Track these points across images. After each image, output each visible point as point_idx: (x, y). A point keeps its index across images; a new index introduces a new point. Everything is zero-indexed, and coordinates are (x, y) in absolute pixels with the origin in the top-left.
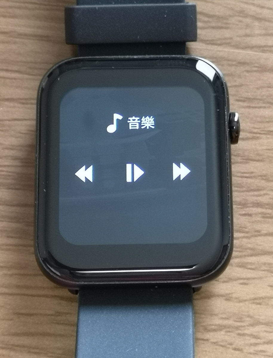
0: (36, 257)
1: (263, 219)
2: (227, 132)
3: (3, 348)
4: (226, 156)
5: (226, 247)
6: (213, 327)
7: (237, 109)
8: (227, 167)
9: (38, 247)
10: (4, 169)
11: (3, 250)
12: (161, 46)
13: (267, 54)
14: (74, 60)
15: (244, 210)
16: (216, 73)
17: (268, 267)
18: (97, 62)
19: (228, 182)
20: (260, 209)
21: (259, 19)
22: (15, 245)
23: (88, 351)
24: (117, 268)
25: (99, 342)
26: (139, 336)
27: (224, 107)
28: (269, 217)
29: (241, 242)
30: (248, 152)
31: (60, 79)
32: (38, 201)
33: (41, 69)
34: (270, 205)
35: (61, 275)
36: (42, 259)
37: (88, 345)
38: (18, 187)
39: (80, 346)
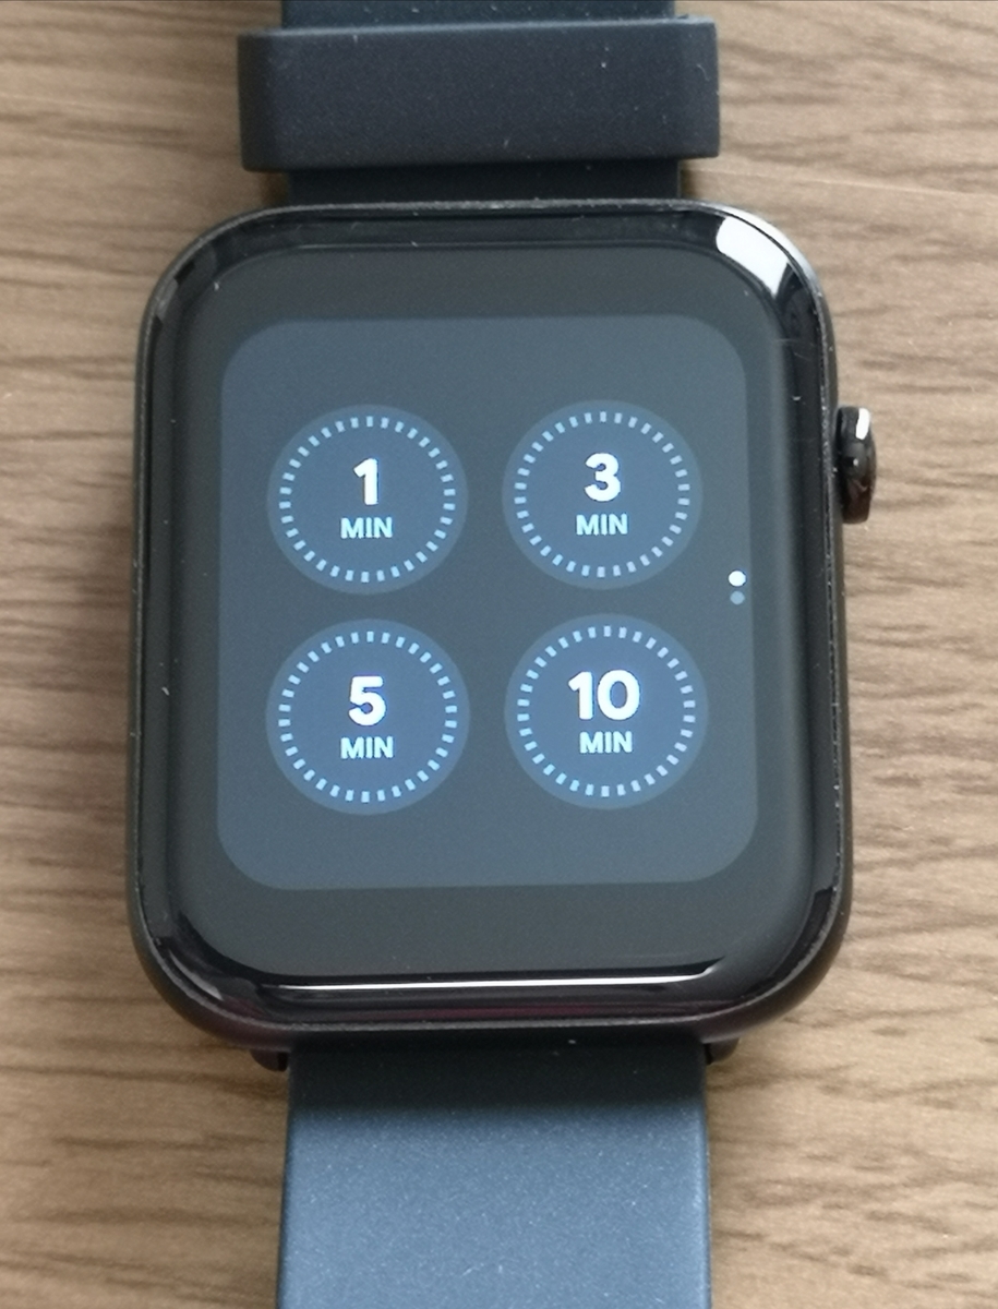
0: (134, 936)
1: (959, 797)
2: (831, 477)
3: (15, 1267)
4: (824, 566)
5: (825, 896)
6: (779, 1190)
7: (865, 394)
8: (828, 606)
9: (142, 898)
10: (19, 615)
11: (13, 908)
14: (273, 216)
15: (892, 765)
16: (791, 264)
17: (980, 971)
18: (356, 224)
19: (833, 658)
20: (951, 759)
21: (947, 69)
22: (59, 893)
23: (323, 1273)
25: (365, 1241)
26: (508, 1221)
27: (819, 388)
28: (983, 788)
29: (879, 880)
30: (906, 552)
31: (220, 287)
32: (143, 730)
33: (152, 250)
34: (987, 746)
35: (223, 997)
36: (158, 940)
37: (323, 1253)
38: (67, 679)
39: (294, 1257)
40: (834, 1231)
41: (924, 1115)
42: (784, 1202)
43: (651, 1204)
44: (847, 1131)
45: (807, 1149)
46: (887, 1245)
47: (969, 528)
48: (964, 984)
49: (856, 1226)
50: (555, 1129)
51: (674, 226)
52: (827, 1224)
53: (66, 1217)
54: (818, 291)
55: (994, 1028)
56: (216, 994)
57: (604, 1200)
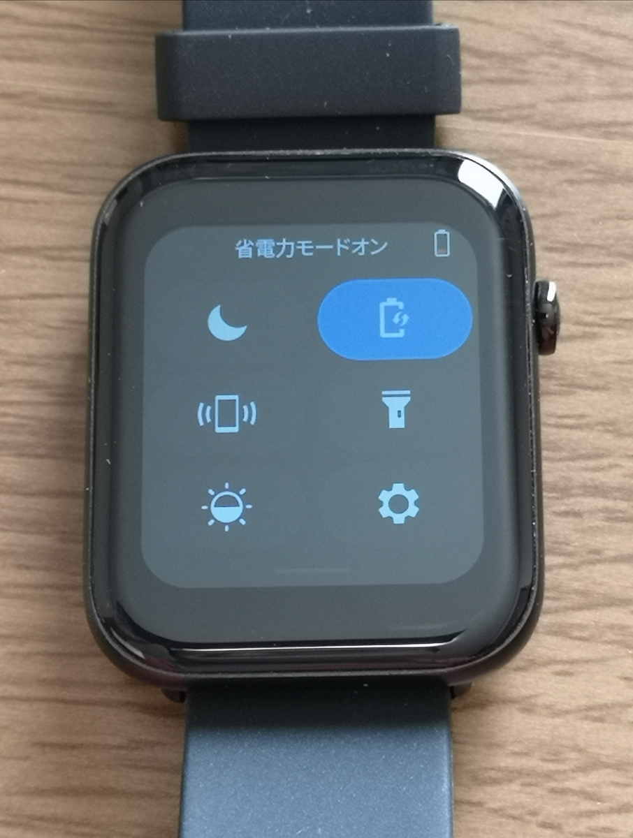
0: (87, 616)
1: (606, 524)
2: (531, 326)
3: (8, 824)
4: (526, 383)
5: (526, 592)
6: (493, 774)
7: (547, 268)
8: (529, 408)
9: (93, 593)
10: (10, 410)
11: (7, 597)
12: (378, 128)
13: (615, 142)
14: (177, 159)
15: (563, 504)
16: (505, 189)
17: (620, 634)
18: (230, 164)
19: (532, 441)
20: (602, 500)
21: (598, 62)
22: (35, 587)
23: (207, 833)
24: (274, 642)
25: (234, 812)
26: (324, 799)
27: (524, 269)
28: (621, 517)
29: (556, 577)
30: (572, 368)
31: (144, 205)
32: (94, 486)
33: (94, 178)
34: (625, 492)
35: (146, 657)
36: (103, 620)
37: (207, 819)
38: (41, 451)
39: (188, 823)
40: (528, 800)
41: (585, 726)
42: (495, 782)
43: (415, 789)
44: (536, 736)
45: (511, 748)
46: (562, 809)
47: (613, 353)
48: (610, 643)
49: (542, 797)
50: (355, 740)
51: (431, 165)
52: (523, 795)
53: (39, 792)
54: (523, 207)
55: (630, 671)
56: (140, 654)
57: (386, 786)
